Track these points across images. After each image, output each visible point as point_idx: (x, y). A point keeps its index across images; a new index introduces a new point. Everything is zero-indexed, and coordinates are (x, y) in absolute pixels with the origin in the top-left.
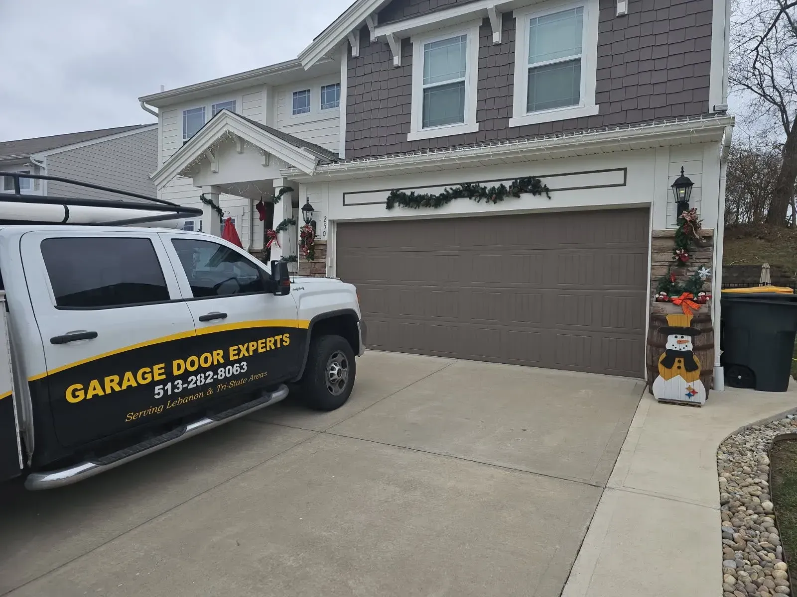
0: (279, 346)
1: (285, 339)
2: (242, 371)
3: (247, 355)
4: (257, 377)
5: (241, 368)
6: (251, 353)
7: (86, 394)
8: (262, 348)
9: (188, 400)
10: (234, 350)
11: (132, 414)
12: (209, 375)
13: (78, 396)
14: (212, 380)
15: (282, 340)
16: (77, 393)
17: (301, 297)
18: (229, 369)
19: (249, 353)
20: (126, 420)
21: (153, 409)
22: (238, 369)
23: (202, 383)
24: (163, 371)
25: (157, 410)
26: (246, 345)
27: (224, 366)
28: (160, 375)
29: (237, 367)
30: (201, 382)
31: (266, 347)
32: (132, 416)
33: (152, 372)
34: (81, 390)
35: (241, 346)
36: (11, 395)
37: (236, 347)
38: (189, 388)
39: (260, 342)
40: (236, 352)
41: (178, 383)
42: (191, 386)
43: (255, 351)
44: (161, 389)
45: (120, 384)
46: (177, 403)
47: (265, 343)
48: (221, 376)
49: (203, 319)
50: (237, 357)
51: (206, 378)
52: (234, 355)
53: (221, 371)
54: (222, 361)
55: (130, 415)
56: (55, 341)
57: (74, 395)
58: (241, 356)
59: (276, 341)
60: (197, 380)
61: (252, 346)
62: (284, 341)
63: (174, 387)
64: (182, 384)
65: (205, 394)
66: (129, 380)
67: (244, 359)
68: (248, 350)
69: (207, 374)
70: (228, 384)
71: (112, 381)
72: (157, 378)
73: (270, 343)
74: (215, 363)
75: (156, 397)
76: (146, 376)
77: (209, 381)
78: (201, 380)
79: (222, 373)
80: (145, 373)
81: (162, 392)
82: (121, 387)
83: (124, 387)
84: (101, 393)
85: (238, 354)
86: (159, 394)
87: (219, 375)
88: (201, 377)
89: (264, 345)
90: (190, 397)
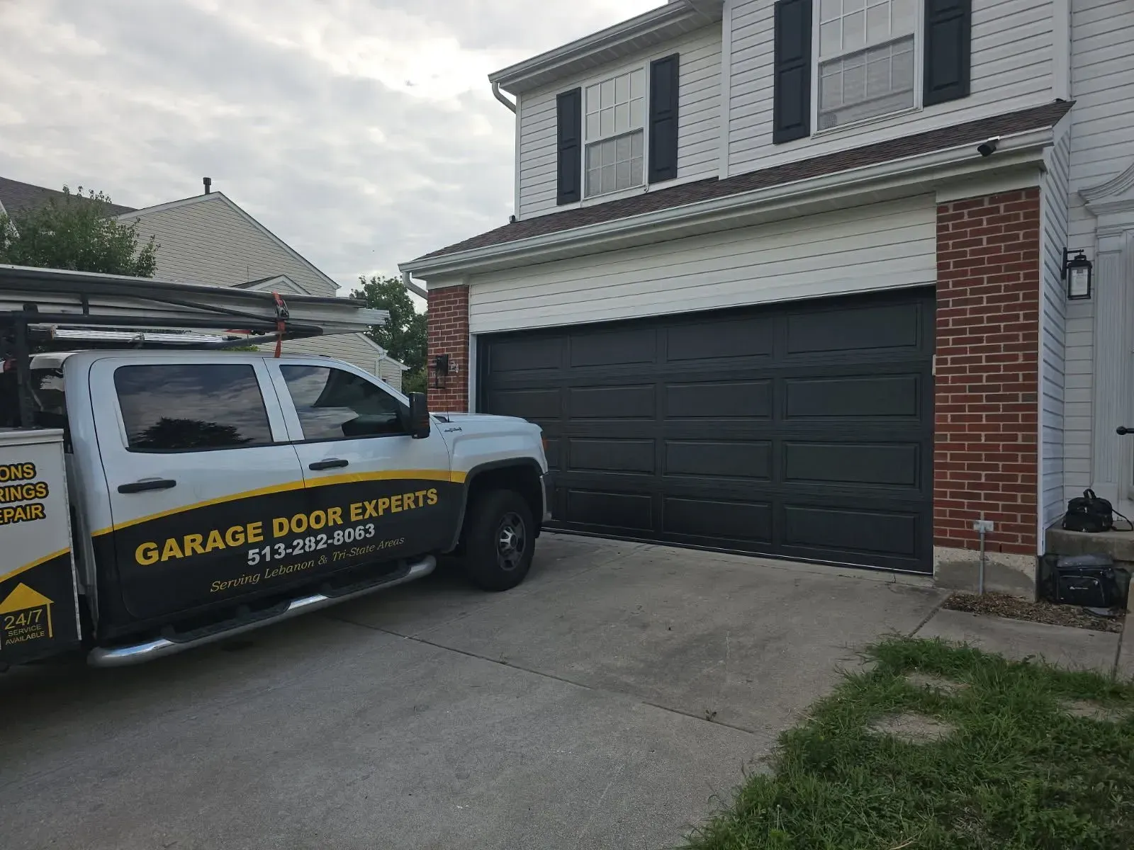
0: (421, 504)
1: (430, 495)
2: (368, 535)
3: (375, 514)
4: (389, 544)
5: (367, 531)
6: (381, 513)
7: (160, 555)
8: (397, 507)
9: (293, 569)
10: (356, 508)
11: (219, 582)
12: (322, 539)
13: (150, 557)
14: (325, 546)
15: (426, 497)
16: (149, 554)
17: (456, 441)
18: (349, 533)
19: (378, 513)
20: (212, 590)
21: (247, 578)
22: (362, 532)
23: (312, 549)
24: (259, 531)
25: (252, 579)
26: (374, 502)
27: (342, 528)
28: (255, 535)
29: (360, 530)
30: (310, 547)
31: (402, 505)
32: (219, 585)
33: (245, 532)
34: (154, 549)
35: (366, 503)
36: (69, 552)
37: (360, 505)
38: (294, 554)
39: (393, 498)
40: (360, 511)
41: (279, 548)
42: (297, 552)
43: (388, 510)
44: (257, 553)
45: (204, 545)
46: (278, 573)
47: (402, 500)
48: (339, 540)
49: (314, 467)
50: (361, 517)
51: (317, 542)
52: (357, 515)
53: (338, 535)
54: (340, 522)
55: (217, 584)
56: (124, 489)
57: (145, 556)
58: (367, 516)
59: (417, 499)
60: (305, 544)
61: (383, 503)
62: (429, 498)
63: (274, 552)
64: (285, 549)
65: (316, 563)
66: (215, 541)
67: (371, 519)
68: (376, 508)
69: (319, 538)
70: (349, 552)
71: (193, 541)
72: (251, 540)
73: (408, 499)
74: (331, 524)
75: (250, 563)
76: (237, 536)
77: (320, 546)
78: (310, 544)
79: (339, 537)
80: (235, 533)
81: (258, 558)
82: (204, 548)
83: (209, 549)
84: (179, 555)
85: (363, 513)
86: (253, 559)
87: (336, 540)
88: (310, 541)
89: (399, 503)
90: (296, 566)
